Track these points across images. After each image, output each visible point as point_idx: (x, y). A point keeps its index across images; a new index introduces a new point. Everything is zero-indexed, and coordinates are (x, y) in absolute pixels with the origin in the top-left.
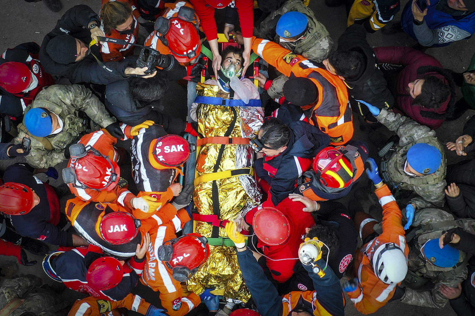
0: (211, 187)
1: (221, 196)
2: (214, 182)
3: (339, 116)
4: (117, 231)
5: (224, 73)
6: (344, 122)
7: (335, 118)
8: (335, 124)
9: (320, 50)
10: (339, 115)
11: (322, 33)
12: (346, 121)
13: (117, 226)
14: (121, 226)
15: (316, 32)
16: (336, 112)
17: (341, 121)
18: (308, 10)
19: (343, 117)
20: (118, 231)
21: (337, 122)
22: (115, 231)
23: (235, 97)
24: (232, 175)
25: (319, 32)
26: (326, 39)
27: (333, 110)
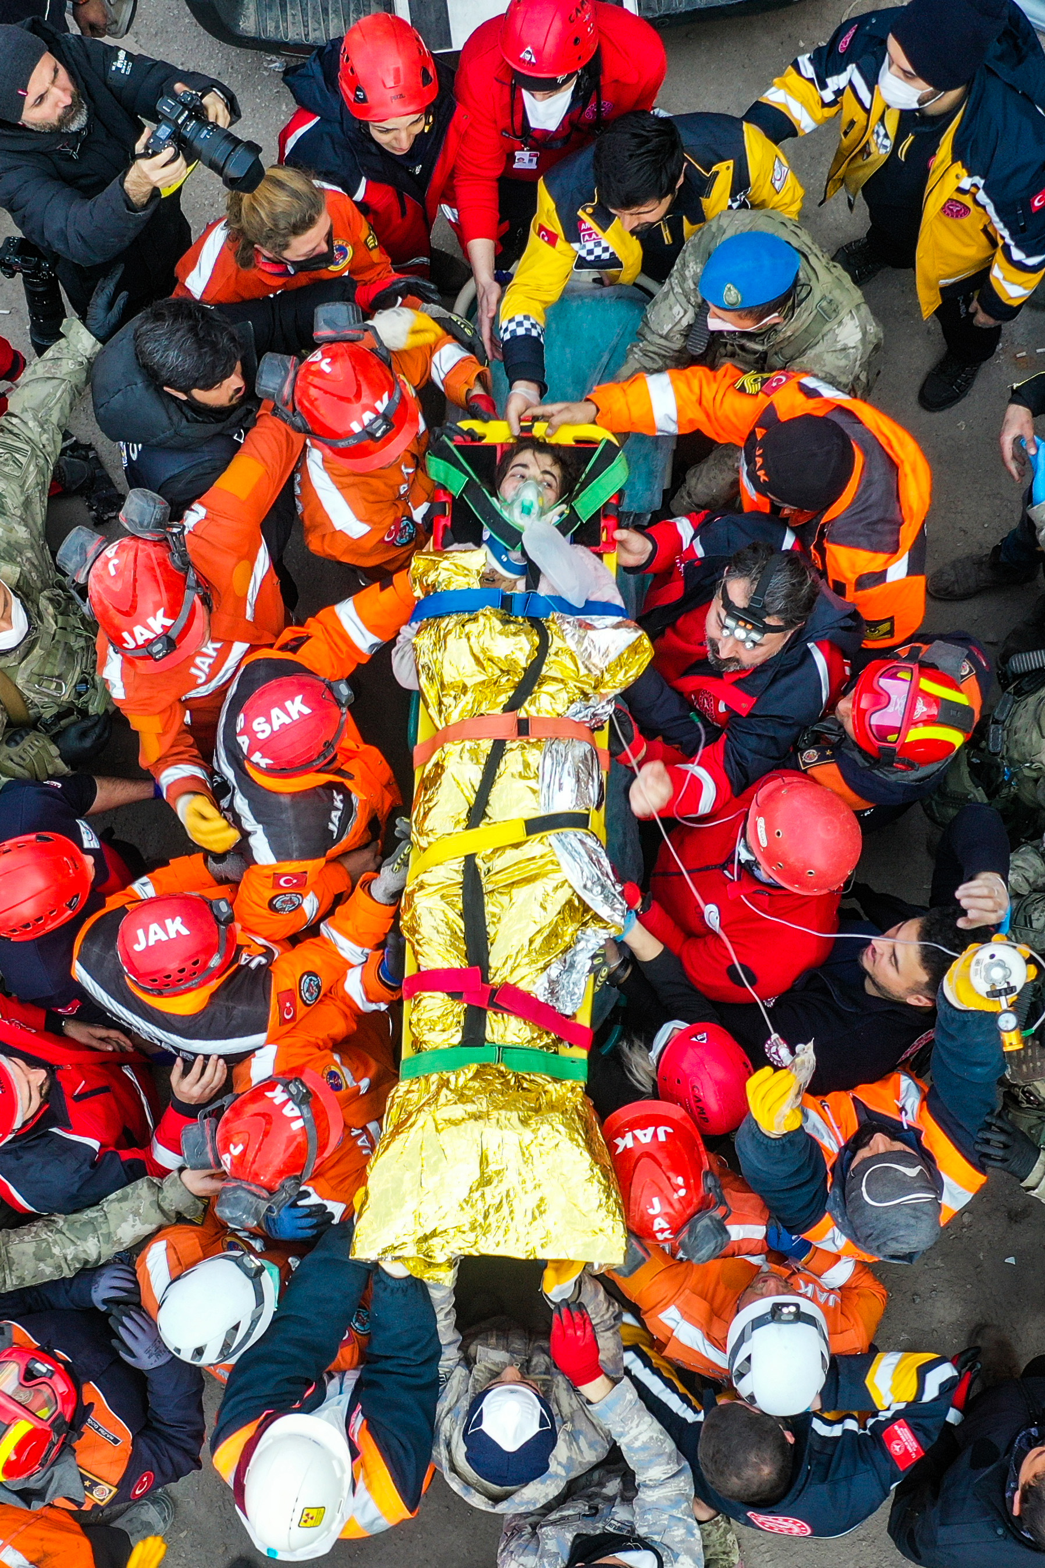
0: (460, 878)
1: (491, 907)
2: (470, 859)
3: (895, 552)
4: (158, 941)
5: (505, 514)
6: (908, 574)
7: (882, 557)
8: (881, 576)
9: (835, 354)
10: (894, 550)
11: (841, 299)
12: (913, 570)
13: (154, 927)
14: (168, 922)
15: (824, 298)
16: (888, 539)
17: (898, 570)
18: (793, 228)
19: (906, 556)
20: (160, 940)
21: (885, 571)
22: (151, 943)
23: (543, 590)
24: (528, 834)
25: (830, 297)
26: (853, 318)
27: (879, 533)
